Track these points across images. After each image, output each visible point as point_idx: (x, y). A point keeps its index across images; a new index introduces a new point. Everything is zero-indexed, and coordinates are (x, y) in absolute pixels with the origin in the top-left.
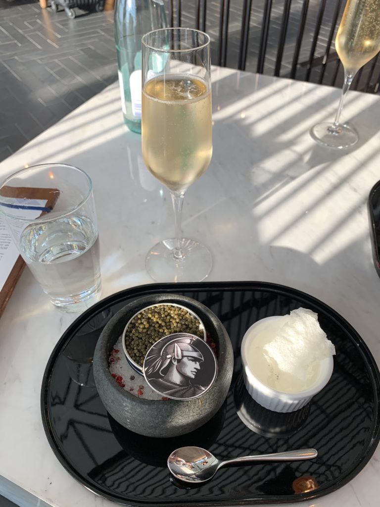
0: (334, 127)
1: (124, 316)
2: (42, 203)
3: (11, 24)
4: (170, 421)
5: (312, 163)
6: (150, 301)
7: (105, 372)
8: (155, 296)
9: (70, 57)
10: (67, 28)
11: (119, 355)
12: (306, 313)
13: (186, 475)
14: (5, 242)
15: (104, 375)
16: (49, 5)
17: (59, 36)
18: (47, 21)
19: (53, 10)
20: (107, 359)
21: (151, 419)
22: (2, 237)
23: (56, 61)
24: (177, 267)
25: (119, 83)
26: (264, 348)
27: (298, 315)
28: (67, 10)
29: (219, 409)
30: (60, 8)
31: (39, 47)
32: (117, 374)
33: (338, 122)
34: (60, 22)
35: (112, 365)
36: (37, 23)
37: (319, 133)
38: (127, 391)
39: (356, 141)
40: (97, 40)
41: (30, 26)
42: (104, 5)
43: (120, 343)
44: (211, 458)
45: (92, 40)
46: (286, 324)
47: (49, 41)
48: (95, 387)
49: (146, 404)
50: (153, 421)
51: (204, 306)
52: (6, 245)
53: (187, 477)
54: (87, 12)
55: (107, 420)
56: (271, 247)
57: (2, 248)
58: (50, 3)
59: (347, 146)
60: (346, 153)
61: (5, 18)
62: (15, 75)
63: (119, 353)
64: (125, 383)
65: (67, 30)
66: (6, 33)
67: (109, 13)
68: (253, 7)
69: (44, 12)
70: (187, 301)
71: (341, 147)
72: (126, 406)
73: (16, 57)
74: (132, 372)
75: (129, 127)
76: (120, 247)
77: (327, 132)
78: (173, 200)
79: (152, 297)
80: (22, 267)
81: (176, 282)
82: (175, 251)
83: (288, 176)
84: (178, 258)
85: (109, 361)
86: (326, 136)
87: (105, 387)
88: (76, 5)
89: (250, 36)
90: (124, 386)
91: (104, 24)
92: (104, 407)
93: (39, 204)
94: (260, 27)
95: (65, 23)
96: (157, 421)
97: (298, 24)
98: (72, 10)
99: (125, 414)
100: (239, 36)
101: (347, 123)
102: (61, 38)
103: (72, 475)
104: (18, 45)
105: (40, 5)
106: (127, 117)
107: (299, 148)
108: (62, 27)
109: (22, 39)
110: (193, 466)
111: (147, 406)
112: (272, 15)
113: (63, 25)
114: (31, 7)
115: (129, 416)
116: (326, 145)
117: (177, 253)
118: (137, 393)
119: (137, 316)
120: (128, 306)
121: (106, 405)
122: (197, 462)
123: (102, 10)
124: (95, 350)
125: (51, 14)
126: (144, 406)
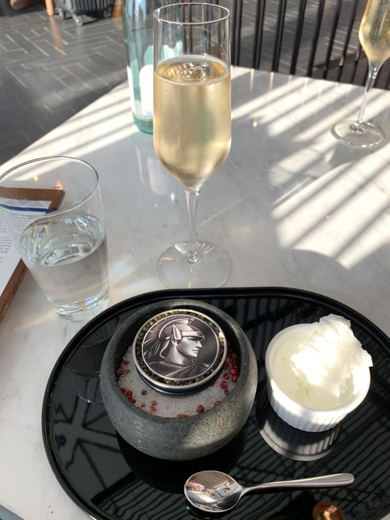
0: (357, 125)
1: (135, 323)
2: (46, 204)
3: (18, 32)
4: (187, 441)
5: (335, 163)
6: (164, 306)
7: (113, 385)
8: (169, 302)
9: (78, 64)
10: (75, 35)
11: (129, 367)
12: (338, 319)
13: (205, 504)
14: (6, 246)
15: (112, 389)
16: (56, 12)
17: (66, 43)
18: (54, 29)
19: (60, 17)
20: (116, 372)
21: (166, 440)
22: (2, 240)
23: (63, 67)
24: (192, 271)
25: (128, 83)
26: (291, 359)
27: (328, 323)
28: (75, 17)
29: (242, 427)
30: (68, 15)
31: (46, 54)
32: (126, 389)
33: (361, 119)
34: (67, 29)
35: (121, 378)
36: (44, 30)
37: (341, 131)
38: (138, 408)
39: (381, 140)
40: (105, 46)
41: (36, 34)
42: (112, 12)
43: (130, 353)
44: (234, 484)
45: (100, 47)
46: (316, 332)
47: (56, 48)
48: (103, 403)
49: (160, 423)
50: (168, 442)
51: (223, 312)
52: (6, 249)
53: (207, 507)
54: (95, 19)
55: (115, 440)
56: (294, 251)
57: (2, 252)
58: (58, 11)
59: (371, 145)
60: (371, 151)
61: (12, 26)
62: (22, 83)
63: (128, 365)
64: (135, 399)
65: (74, 37)
66: (13, 40)
67: (117, 20)
68: (266, 13)
69: (52, 20)
70: (204, 307)
71: (364, 146)
72: (137, 424)
73: (22, 65)
74: (143, 386)
75: (138, 127)
76: (130, 251)
77: (350, 131)
78: (188, 198)
79: (166, 303)
80: (23, 272)
81: (191, 288)
82: (189, 255)
83: (309, 176)
84: (192, 263)
85: (118, 374)
86: (349, 135)
87: (114, 403)
88: (84, 12)
89: (264, 41)
90: (134, 402)
91: (112, 31)
92: (113, 425)
93: (42, 206)
94: (274, 32)
95: (73, 30)
96: (172, 442)
97: (314, 28)
98: (79, 17)
99: (136, 433)
100: (252, 42)
101: (371, 121)
102: (68, 45)
103: (76, 502)
104: (24, 53)
105: (47, 13)
106: (136, 116)
107: (321, 147)
108: (69, 34)
109: (28, 46)
110: (214, 493)
111: (161, 425)
112: (286, 19)
113: (70, 32)
114: (38, 15)
115: (141, 436)
116: (349, 143)
117: (191, 257)
118: (149, 410)
119: (149, 323)
120: (139, 313)
121: (115, 423)
122: (218, 489)
123: (111, 17)
124: (103, 362)
125: (58, 22)
126: (158, 424)
